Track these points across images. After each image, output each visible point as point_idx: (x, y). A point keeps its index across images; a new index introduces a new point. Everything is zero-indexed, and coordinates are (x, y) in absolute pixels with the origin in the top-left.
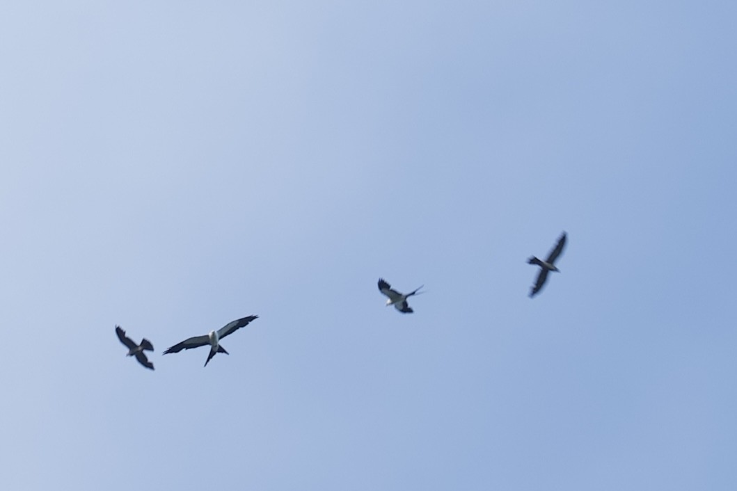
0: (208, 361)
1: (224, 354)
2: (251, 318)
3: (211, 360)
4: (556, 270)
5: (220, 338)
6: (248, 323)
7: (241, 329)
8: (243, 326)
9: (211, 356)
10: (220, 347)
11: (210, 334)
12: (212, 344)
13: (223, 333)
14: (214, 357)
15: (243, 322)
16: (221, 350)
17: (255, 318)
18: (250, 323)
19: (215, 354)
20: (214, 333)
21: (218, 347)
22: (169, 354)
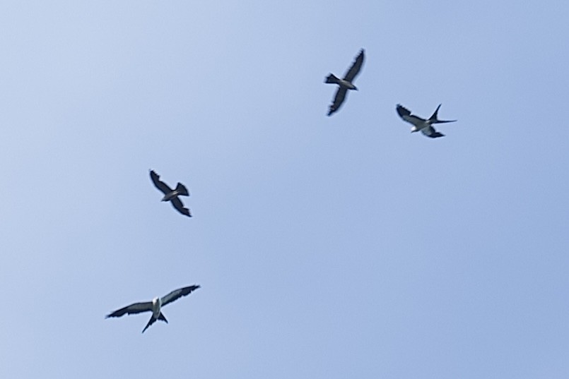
0: (147, 327)
1: (164, 322)
2: (194, 288)
3: (150, 327)
4: (355, 88)
5: (163, 305)
6: (190, 292)
7: (183, 297)
8: (185, 295)
9: (150, 323)
10: (161, 314)
11: (154, 301)
12: (154, 311)
13: (166, 301)
14: (154, 324)
15: (186, 291)
16: (162, 318)
17: (197, 287)
18: (192, 292)
19: (155, 320)
20: (158, 300)
21: (159, 314)
22: (111, 318)
